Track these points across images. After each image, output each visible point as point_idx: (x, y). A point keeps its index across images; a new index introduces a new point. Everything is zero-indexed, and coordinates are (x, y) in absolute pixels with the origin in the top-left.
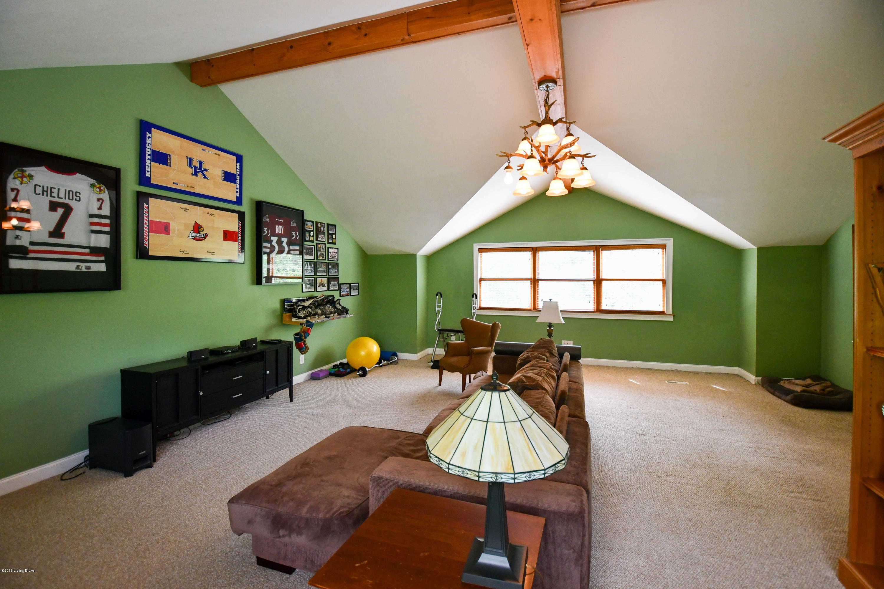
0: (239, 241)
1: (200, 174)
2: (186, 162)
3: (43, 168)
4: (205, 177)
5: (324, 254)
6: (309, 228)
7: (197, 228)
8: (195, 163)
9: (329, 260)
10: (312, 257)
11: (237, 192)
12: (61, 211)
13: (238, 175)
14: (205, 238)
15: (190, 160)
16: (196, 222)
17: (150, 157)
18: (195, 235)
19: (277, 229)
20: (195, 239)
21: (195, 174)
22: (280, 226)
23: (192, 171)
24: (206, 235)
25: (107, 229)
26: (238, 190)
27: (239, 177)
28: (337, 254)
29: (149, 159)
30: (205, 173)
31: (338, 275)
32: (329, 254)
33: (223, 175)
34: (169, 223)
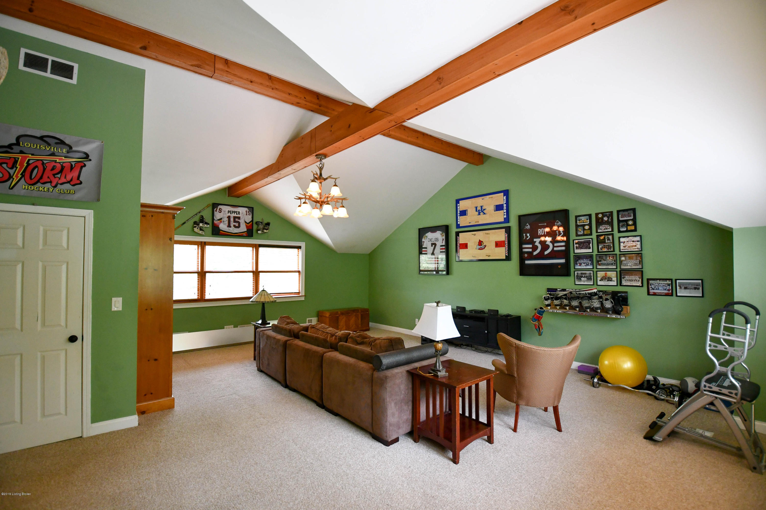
0: (506, 246)
1: (482, 213)
2: (475, 209)
3: (430, 233)
4: (484, 214)
5: (612, 245)
6: (584, 223)
7: (480, 243)
8: (479, 208)
9: (621, 251)
10: (590, 250)
11: (505, 215)
12: (434, 246)
13: (505, 203)
14: (485, 248)
15: (476, 208)
16: (480, 240)
17: (459, 215)
18: (479, 247)
19: (539, 232)
20: (479, 249)
21: (479, 214)
22: (542, 229)
23: (477, 213)
24: (485, 246)
25: (444, 250)
26: (505, 214)
27: (505, 205)
28: (639, 243)
29: (459, 216)
30: (484, 211)
31: (642, 268)
32: (622, 244)
33: (495, 208)
34: (467, 243)
